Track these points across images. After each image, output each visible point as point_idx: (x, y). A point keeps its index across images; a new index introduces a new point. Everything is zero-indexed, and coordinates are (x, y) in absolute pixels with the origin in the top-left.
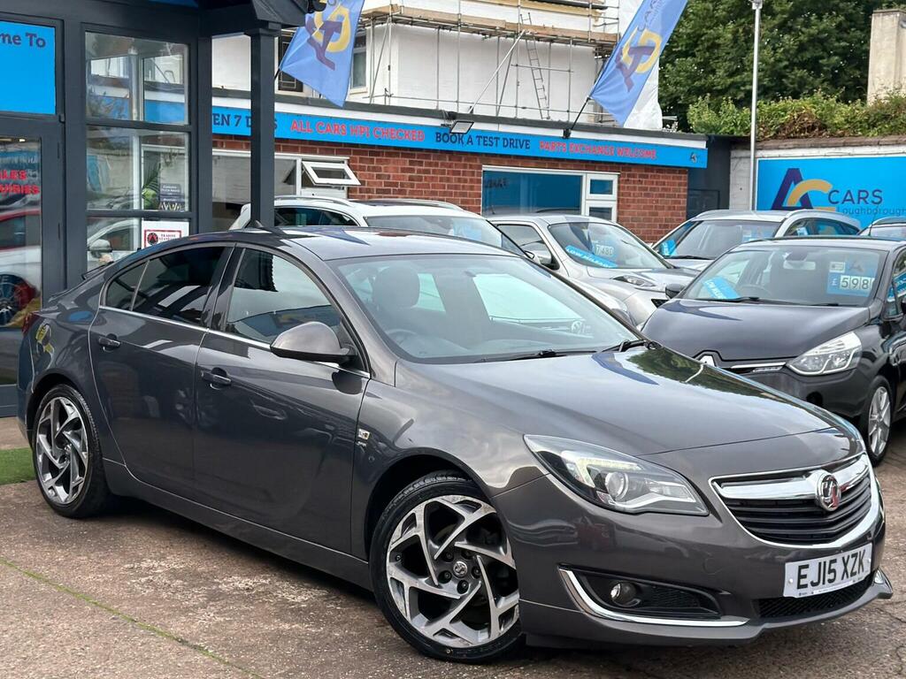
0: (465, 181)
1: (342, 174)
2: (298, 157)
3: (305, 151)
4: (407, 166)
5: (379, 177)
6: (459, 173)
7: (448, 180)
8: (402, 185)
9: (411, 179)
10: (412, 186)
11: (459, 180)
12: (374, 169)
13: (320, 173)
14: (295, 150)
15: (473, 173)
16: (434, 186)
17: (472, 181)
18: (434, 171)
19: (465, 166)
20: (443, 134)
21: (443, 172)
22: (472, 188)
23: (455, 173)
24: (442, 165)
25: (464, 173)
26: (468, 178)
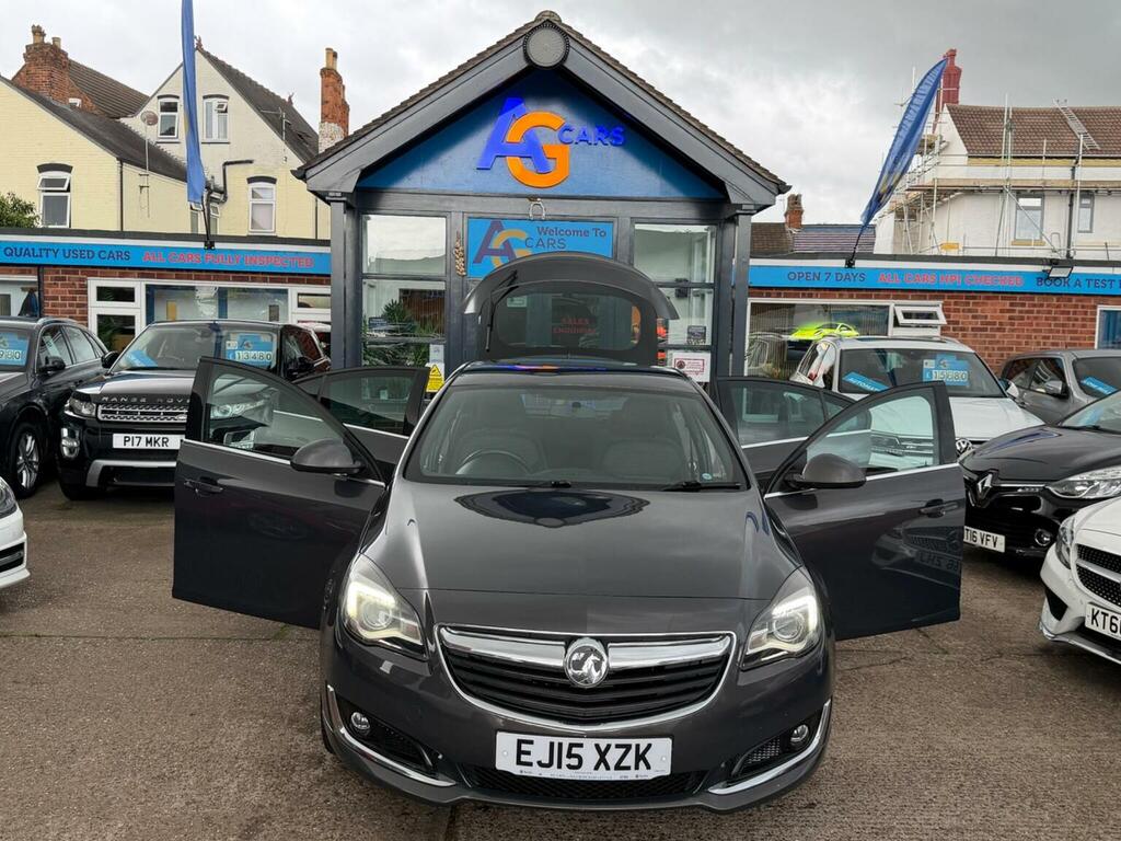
0: (1076, 320)
1: (930, 316)
2: (891, 303)
3: (896, 298)
4: (1008, 307)
5: (974, 317)
6: (1068, 313)
7: (1055, 319)
8: (1001, 324)
9: (1010, 318)
10: (1013, 324)
11: (1069, 319)
12: (970, 311)
13: (907, 315)
14: (887, 297)
15: (1086, 313)
16: (1037, 325)
17: (1083, 319)
18: (1038, 312)
19: (1076, 306)
20: (1045, 278)
21: (1049, 312)
22: (1084, 326)
23: (1063, 313)
24: (1048, 306)
25: (1075, 313)
26: (1079, 317)
